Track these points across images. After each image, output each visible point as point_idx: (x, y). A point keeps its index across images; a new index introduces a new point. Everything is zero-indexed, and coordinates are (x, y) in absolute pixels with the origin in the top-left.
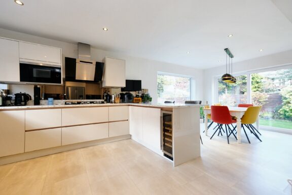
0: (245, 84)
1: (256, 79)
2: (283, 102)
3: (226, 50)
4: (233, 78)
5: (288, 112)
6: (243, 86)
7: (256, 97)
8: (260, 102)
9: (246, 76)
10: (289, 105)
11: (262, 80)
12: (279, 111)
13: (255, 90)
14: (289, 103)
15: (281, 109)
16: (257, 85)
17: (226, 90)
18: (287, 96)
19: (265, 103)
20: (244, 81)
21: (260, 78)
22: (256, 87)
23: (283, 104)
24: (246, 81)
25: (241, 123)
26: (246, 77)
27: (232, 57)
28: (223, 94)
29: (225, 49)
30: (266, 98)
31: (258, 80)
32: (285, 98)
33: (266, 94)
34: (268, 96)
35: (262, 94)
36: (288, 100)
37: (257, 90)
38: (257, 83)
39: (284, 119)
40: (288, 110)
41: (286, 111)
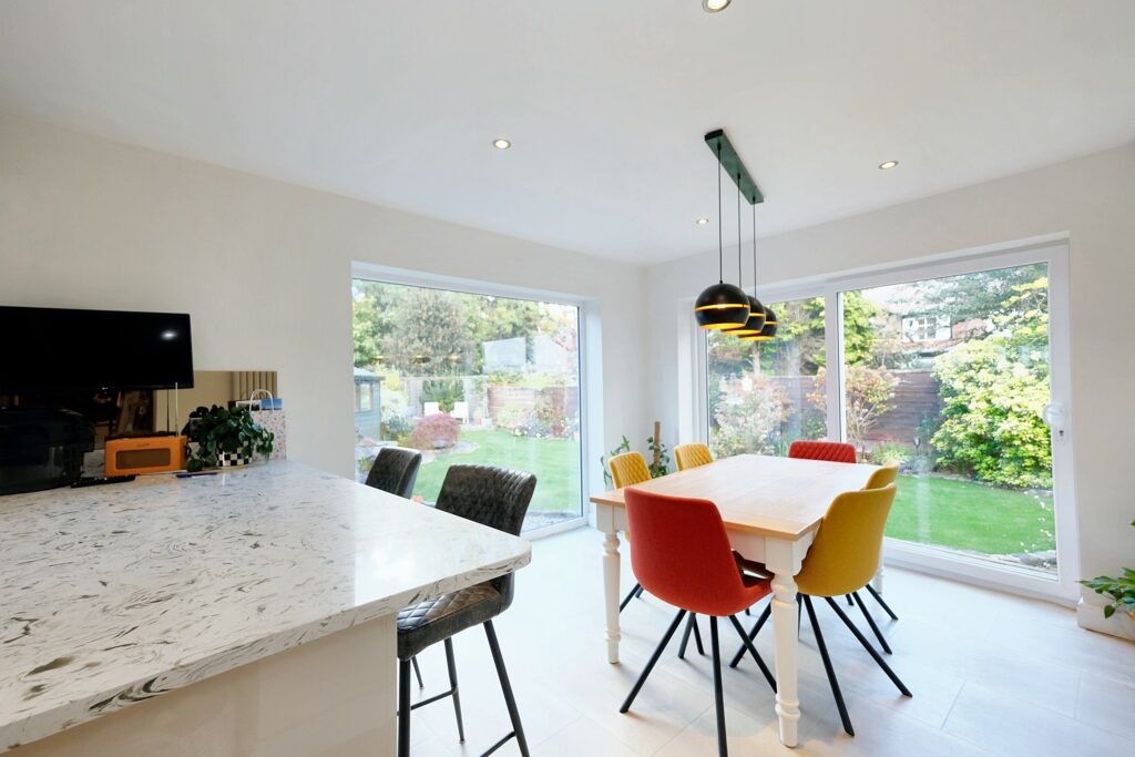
0: (818, 332)
1: (855, 315)
2: (945, 405)
3: (716, 139)
4: (756, 308)
5: (960, 445)
6: (813, 342)
7: (859, 386)
8: (868, 405)
9: (823, 304)
10: (966, 417)
11: (872, 320)
12: (932, 441)
13: (852, 356)
14: (965, 410)
15: (938, 434)
16: (857, 339)
17: (756, 355)
18: (958, 385)
19: (886, 408)
20: (815, 323)
21: (866, 311)
22: (854, 347)
23: (943, 412)
24: (823, 323)
25: (795, 589)
26: (822, 309)
27: (754, 197)
28: (744, 372)
29: (709, 137)
30: (888, 391)
31: (862, 322)
32: (953, 393)
33: (889, 373)
34: (896, 382)
35: (875, 373)
36: (960, 398)
37: (859, 358)
38: (860, 330)
39: (950, 469)
40: (961, 436)
41: (953, 441)
